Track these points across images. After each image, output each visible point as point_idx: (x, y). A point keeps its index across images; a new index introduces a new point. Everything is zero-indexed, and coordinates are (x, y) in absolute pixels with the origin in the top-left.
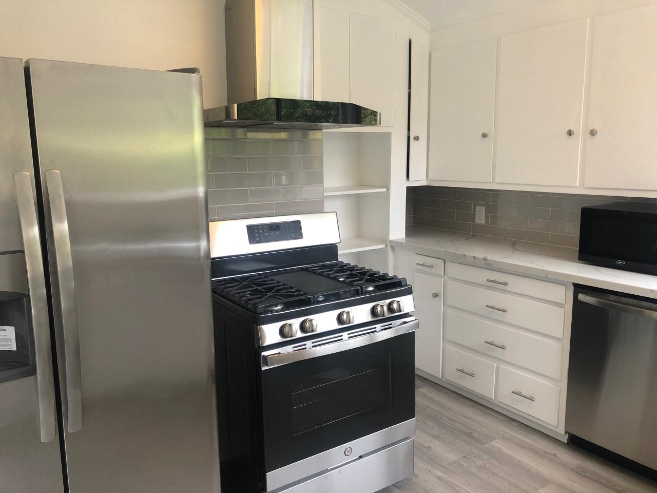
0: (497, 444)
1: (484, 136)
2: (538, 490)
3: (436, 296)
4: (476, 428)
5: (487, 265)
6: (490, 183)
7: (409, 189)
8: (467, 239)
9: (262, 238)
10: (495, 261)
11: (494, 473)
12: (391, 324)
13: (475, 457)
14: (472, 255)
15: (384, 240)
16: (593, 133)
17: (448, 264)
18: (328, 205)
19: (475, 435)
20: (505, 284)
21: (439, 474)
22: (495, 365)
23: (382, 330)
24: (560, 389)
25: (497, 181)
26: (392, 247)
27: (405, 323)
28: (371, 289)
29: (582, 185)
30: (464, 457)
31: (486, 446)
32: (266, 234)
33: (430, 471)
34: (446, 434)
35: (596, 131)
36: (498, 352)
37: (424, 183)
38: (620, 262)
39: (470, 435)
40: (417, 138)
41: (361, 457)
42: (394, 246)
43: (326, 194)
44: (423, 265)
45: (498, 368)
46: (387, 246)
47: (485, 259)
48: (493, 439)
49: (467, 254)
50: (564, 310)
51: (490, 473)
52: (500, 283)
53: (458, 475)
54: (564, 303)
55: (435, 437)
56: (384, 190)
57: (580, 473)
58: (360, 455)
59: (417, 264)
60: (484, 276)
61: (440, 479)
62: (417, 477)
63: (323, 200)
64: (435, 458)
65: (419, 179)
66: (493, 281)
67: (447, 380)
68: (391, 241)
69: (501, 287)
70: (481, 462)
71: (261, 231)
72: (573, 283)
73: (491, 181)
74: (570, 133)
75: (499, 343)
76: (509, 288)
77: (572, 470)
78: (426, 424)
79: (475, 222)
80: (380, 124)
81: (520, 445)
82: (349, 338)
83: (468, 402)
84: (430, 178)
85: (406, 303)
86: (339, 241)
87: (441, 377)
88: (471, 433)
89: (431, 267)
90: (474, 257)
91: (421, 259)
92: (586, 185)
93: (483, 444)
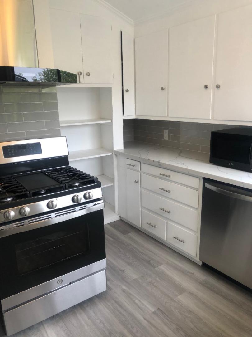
0: (163, 268)
1: (162, 89)
2: (178, 296)
3: (136, 182)
4: (153, 258)
5: (160, 166)
6: (166, 117)
7: (125, 121)
8: (157, 149)
9: (13, 154)
10: (163, 163)
11: (155, 286)
12: (86, 206)
13: (147, 276)
14: (152, 160)
15: (111, 150)
16: (218, 87)
17: (142, 165)
18: (62, 132)
19: (152, 262)
20: (169, 176)
21: (124, 287)
22: (166, 221)
23: (80, 210)
24: (197, 237)
25: (170, 116)
26: (115, 154)
27: (95, 205)
28: (77, 184)
29: (213, 118)
30: (142, 276)
31: (156, 269)
32: (16, 151)
33: (119, 286)
34: (136, 262)
35: (220, 85)
36: (166, 215)
37: (134, 117)
38: (230, 164)
39: (149, 262)
40: (127, 91)
41: (70, 283)
42: (117, 154)
43: (61, 125)
44: (130, 165)
45: (167, 223)
46: (113, 154)
47: (159, 162)
48: (161, 264)
49: (150, 159)
50: (198, 192)
51: (153, 287)
52: (166, 176)
53: (135, 288)
54: (198, 188)
55: (129, 264)
56: (110, 121)
57: (204, 285)
58: (70, 282)
59: (127, 164)
60: (158, 171)
61: (124, 291)
62: (111, 290)
63: (60, 129)
64: (125, 277)
65: (131, 115)
66: (164, 175)
67: (144, 228)
68: (115, 151)
69: (167, 178)
70: (150, 279)
71: (12, 150)
72: (203, 177)
73: (167, 116)
74: (206, 87)
75: (167, 210)
76: (171, 178)
77: (200, 283)
78: (126, 255)
79: (163, 139)
80: (80, 82)
81: (176, 268)
82: (56, 216)
83: (153, 241)
84: (137, 114)
85: (96, 193)
86: (68, 154)
87: (140, 227)
88: (150, 261)
89: (134, 166)
90: (154, 161)
91: (129, 162)
92: (214, 119)
93: (154, 267)
